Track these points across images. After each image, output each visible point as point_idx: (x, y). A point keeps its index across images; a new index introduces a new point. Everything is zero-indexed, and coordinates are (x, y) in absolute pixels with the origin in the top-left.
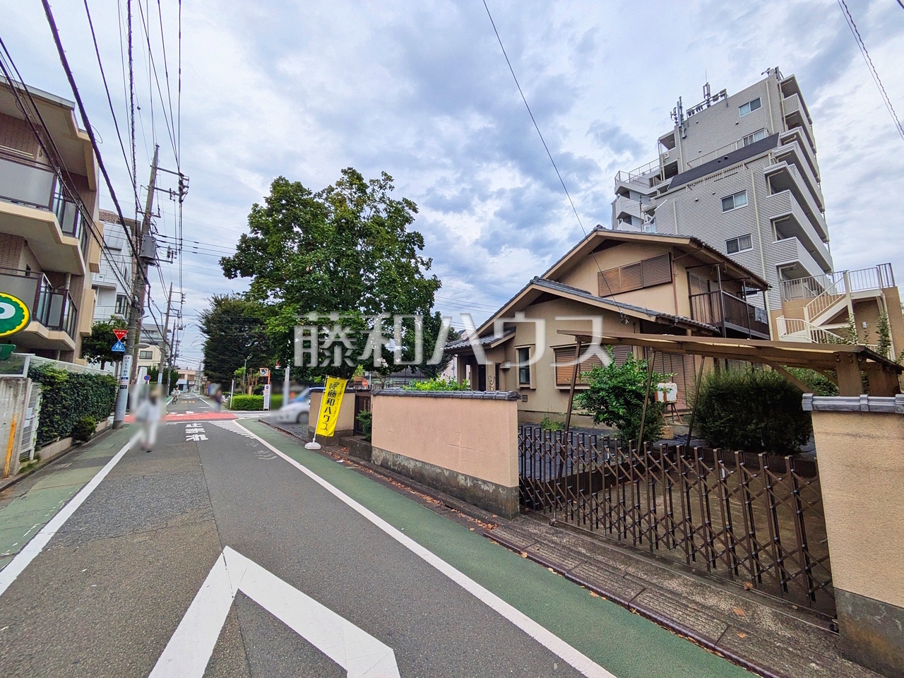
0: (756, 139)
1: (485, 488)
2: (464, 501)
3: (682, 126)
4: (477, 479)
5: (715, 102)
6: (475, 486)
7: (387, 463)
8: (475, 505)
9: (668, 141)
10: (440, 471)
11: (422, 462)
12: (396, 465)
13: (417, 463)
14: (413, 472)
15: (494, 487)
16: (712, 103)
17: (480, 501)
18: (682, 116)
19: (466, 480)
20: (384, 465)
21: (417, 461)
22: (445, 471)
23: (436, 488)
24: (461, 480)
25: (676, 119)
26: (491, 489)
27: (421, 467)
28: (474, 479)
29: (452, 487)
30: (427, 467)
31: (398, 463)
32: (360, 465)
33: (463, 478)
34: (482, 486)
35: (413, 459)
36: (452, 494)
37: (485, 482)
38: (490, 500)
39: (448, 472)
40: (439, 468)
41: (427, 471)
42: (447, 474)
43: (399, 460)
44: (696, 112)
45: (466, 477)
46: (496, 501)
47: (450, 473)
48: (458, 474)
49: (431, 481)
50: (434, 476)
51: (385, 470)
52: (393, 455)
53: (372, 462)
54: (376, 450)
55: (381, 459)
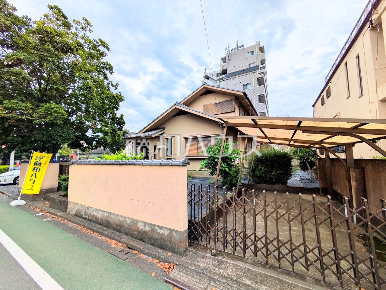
0: (252, 66)
1: (161, 232)
2: (143, 241)
3: (229, 55)
4: (154, 226)
5: (240, 49)
6: (152, 230)
7: (80, 213)
8: (153, 245)
9: (224, 60)
10: (123, 219)
11: (108, 212)
12: (87, 215)
13: (104, 213)
14: (101, 219)
15: (169, 231)
16: (239, 49)
17: (156, 242)
18: (229, 51)
19: (145, 226)
20: (78, 215)
22: (127, 220)
23: (120, 231)
24: (141, 226)
25: (227, 51)
26: (166, 232)
27: (107, 217)
28: (151, 225)
29: (133, 231)
30: (112, 216)
31: (89, 213)
32: (57, 215)
33: (143, 224)
34: (159, 231)
35: (101, 210)
36: (133, 236)
37: (160, 227)
38: (165, 241)
39: (130, 220)
40: (123, 217)
41: (113, 219)
42: (129, 221)
43: (90, 211)
44: (234, 51)
45: (145, 224)
46: (170, 241)
47: (131, 221)
48: (138, 221)
49: (115, 227)
50: (118, 222)
51: (78, 218)
52: (85, 207)
53: (68, 212)
54: (71, 204)
55: (75, 210)
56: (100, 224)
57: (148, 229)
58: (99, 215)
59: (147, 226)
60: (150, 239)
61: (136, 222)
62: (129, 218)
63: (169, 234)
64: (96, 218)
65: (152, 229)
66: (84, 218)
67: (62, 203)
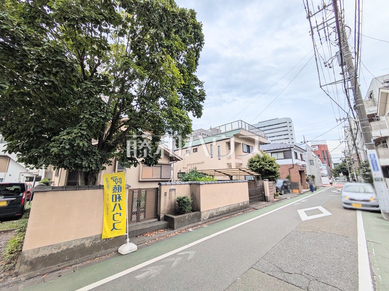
1: (245, 203)
7: (213, 215)
13: (227, 207)
14: (226, 211)
21: (227, 206)
23: (234, 211)
24: (241, 205)
30: (231, 206)
35: (226, 206)
40: (235, 204)
45: (241, 203)
47: (238, 204)
50: (233, 208)
51: (214, 218)
52: (216, 209)
53: (202, 220)
54: (204, 213)
55: (209, 215)
56: (226, 213)
58: (225, 209)
60: (243, 207)
63: (247, 203)
64: (223, 211)
66: (216, 216)
67: (194, 217)
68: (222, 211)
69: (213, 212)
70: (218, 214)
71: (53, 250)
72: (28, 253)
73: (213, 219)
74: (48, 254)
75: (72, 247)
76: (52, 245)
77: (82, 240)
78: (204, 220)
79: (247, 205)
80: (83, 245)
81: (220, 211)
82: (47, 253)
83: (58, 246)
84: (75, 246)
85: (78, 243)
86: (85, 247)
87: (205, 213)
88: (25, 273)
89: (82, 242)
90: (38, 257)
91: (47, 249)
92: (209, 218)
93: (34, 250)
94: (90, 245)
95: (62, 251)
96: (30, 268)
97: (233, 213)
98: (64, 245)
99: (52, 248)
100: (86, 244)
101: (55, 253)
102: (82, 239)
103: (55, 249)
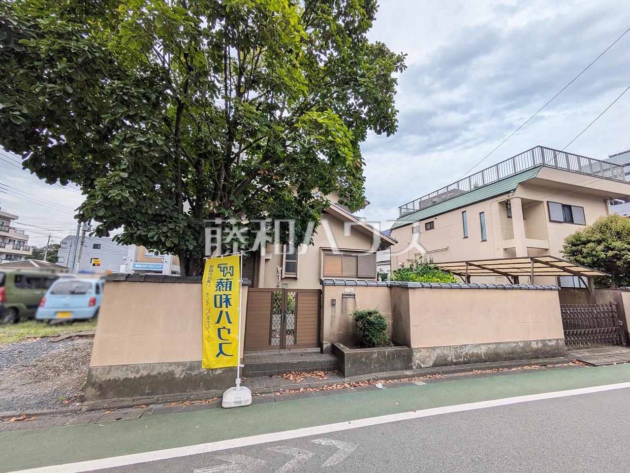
1: (550, 344)
10: (515, 345)
11: (495, 343)
12: (461, 357)
13: (490, 346)
19: (537, 343)
20: (440, 364)
21: (490, 344)
22: (520, 344)
24: (534, 345)
27: (495, 349)
28: (543, 341)
33: (535, 343)
35: (484, 344)
36: (528, 358)
41: (502, 349)
47: (524, 343)
48: (531, 342)
49: (507, 356)
50: (510, 350)
51: (448, 367)
52: (455, 348)
53: (414, 367)
54: (421, 351)
55: (433, 358)
56: (486, 361)
57: (540, 345)
58: (483, 350)
59: (539, 343)
60: (543, 353)
61: (529, 343)
62: (521, 342)
63: (556, 343)
64: (477, 355)
65: (544, 345)
66: (456, 364)
67: (392, 356)
68: (473, 355)
69: (446, 352)
70: (461, 360)
71: (129, 372)
72: (97, 371)
73: (444, 368)
74: (122, 378)
75: (154, 373)
76: (128, 365)
77: (170, 366)
78: (421, 367)
79: (558, 349)
80: (172, 373)
81: (466, 354)
82: (121, 375)
83: (136, 368)
84: (159, 373)
85: (165, 370)
86: (174, 378)
87: (424, 353)
88: (92, 399)
89: (170, 369)
90: (110, 379)
91: (121, 371)
92: (435, 365)
93: (104, 368)
94: (182, 377)
95: (141, 377)
96: (98, 393)
97: (506, 363)
98: (144, 368)
99: (127, 370)
100: (176, 372)
101: (131, 379)
102: (171, 364)
103: (132, 372)
